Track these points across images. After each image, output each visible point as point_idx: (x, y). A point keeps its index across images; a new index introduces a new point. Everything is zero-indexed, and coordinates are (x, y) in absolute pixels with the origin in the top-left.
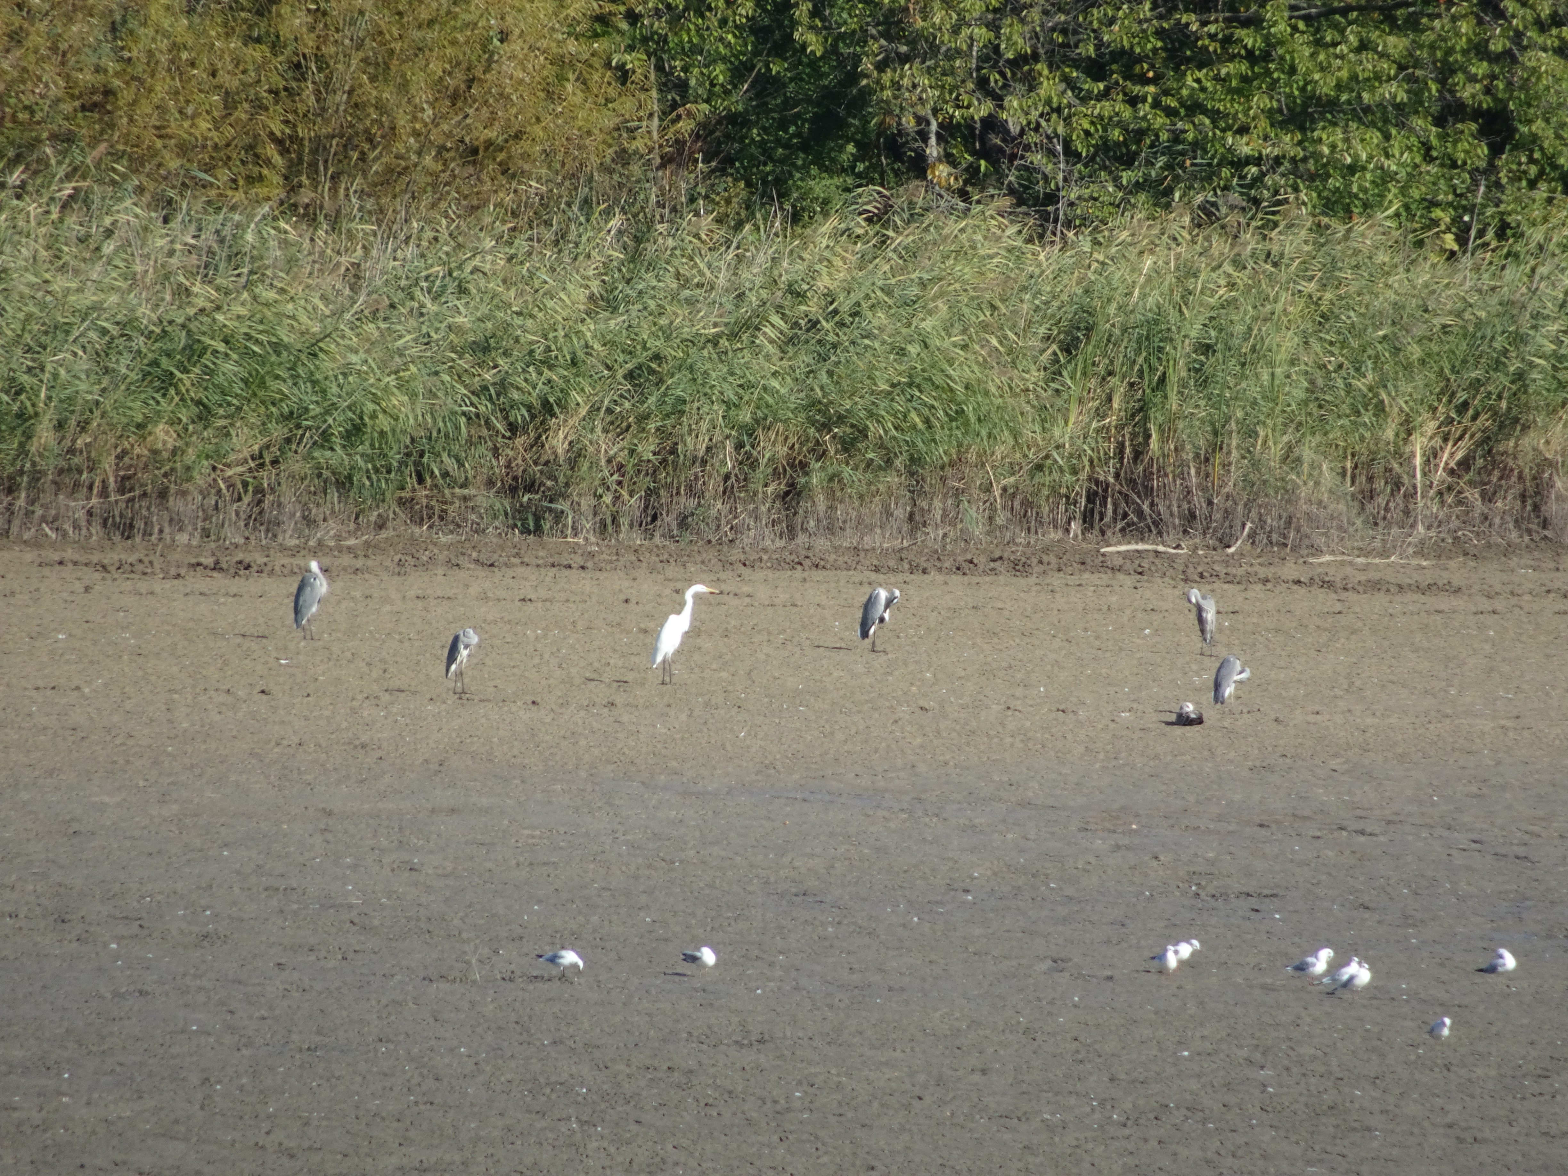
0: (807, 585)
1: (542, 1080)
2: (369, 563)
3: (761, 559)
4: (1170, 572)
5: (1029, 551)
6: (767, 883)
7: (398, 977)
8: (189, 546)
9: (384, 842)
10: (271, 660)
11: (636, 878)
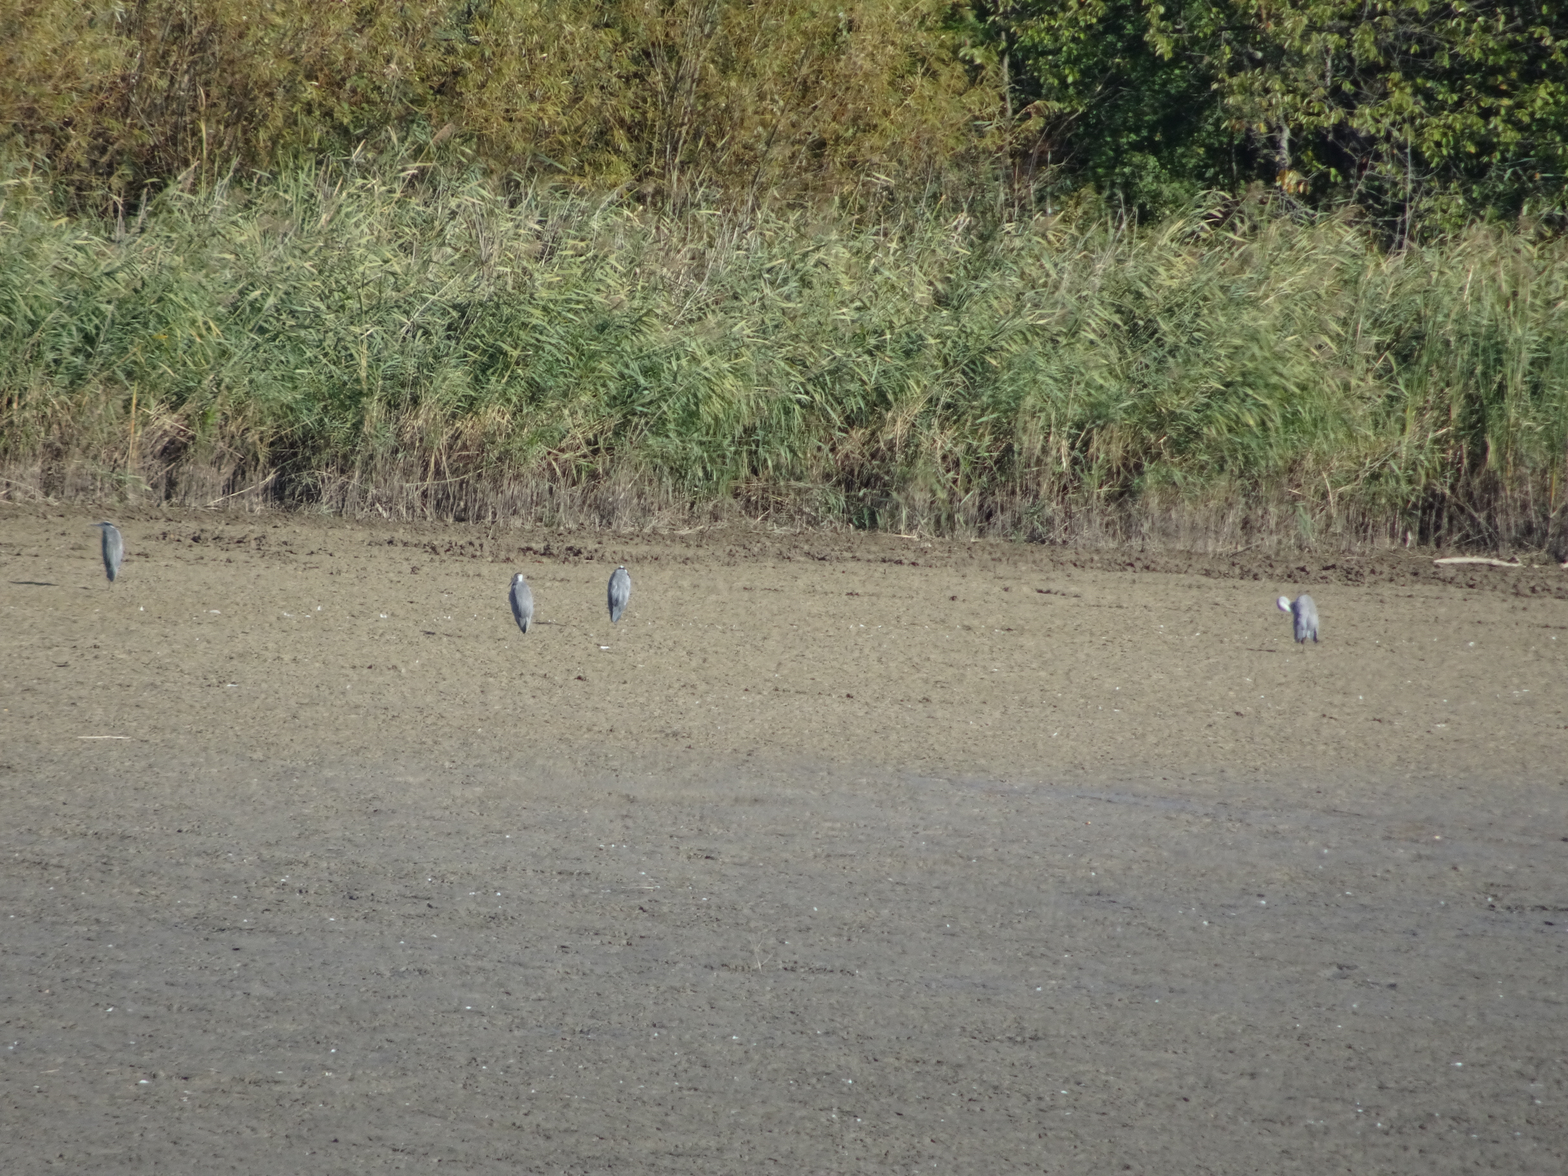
0: (1136, 586)
1: (809, 1070)
2: (701, 552)
3: (1092, 560)
4: (1501, 586)
5: (1363, 560)
6: (1063, 882)
7: (681, 965)
8: (522, 530)
9: (684, 830)
10: (591, 646)
11: (932, 873)
